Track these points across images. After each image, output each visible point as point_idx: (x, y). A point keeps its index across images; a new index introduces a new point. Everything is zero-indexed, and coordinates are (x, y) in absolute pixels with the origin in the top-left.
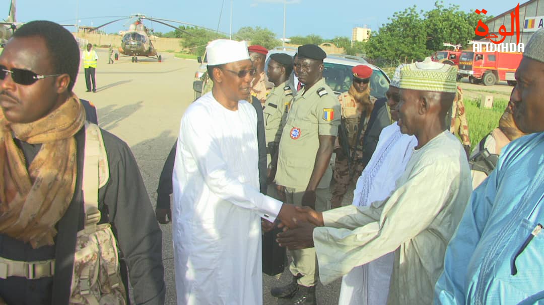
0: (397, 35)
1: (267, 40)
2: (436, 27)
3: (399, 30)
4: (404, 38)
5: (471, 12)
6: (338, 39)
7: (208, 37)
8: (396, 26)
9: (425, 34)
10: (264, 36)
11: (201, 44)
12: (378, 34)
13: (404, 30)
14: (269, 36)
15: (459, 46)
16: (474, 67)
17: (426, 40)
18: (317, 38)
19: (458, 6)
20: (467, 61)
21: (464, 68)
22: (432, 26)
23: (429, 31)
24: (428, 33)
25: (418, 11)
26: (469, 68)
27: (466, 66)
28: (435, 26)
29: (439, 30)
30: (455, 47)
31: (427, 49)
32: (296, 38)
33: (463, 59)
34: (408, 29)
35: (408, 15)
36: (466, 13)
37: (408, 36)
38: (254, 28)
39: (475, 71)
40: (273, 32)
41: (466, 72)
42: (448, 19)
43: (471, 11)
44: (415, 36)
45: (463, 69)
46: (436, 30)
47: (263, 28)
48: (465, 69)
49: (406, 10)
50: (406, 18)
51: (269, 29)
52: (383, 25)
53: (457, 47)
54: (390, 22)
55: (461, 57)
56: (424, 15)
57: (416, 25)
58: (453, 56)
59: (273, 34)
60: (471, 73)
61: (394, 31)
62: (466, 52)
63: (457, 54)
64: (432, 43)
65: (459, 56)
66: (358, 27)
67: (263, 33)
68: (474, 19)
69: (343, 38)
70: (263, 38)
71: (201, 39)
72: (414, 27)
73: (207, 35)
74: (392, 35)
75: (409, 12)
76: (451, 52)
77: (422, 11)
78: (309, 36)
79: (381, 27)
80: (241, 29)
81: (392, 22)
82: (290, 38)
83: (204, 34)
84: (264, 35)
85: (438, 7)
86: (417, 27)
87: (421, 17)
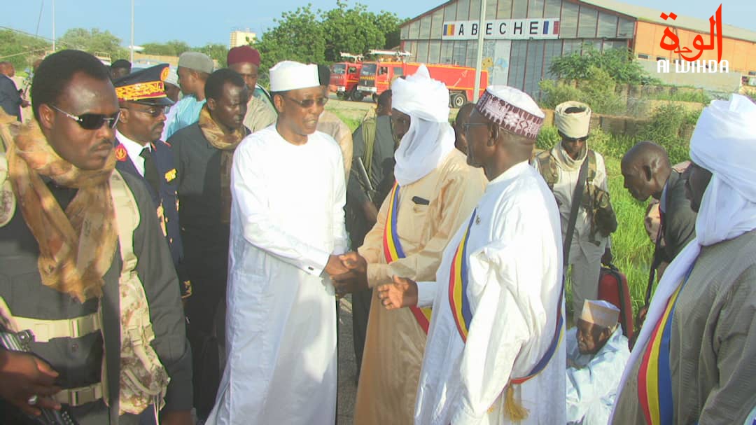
0: (286, 42)
1: (109, 49)
2: (338, 32)
3: (290, 35)
4: (297, 46)
5: (382, 14)
6: (211, 47)
7: (19, 42)
8: (284, 30)
9: (324, 41)
10: (105, 43)
11: (9, 53)
12: (261, 41)
13: (296, 36)
14: (112, 42)
15: (361, 56)
16: (377, 82)
17: (324, 49)
18: (182, 45)
19: (366, 6)
20: (369, 76)
21: (366, 84)
22: (332, 31)
23: (330, 38)
24: (327, 40)
25: (313, 11)
26: (371, 84)
27: (368, 82)
28: (336, 31)
29: (342, 37)
30: (355, 57)
31: (325, 60)
32: (152, 45)
33: (364, 73)
34: (301, 34)
35: (301, 15)
36: (376, 15)
37: (301, 43)
38: (90, 31)
39: (379, 87)
40: (117, 37)
41: (368, 89)
42: (353, 23)
43: (382, 12)
44: (311, 43)
45: (364, 85)
46: (337, 37)
47: (102, 30)
48: (367, 86)
49: (299, 9)
50: (300, 19)
51: (112, 33)
52: (269, 29)
53: (358, 58)
54: (277, 25)
55: (362, 70)
56: (321, 16)
57: (311, 29)
58: (353, 69)
59: (117, 40)
60: (374, 90)
61: (282, 36)
62: (367, 64)
63: (358, 66)
64: (333, 52)
65: (360, 70)
66: (238, 30)
67: (103, 39)
68: (384, 22)
69: (218, 45)
70: (103, 45)
71: (8, 45)
72: (309, 31)
73: (17, 40)
74: (280, 43)
75: (302, 12)
76: (350, 64)
77: (319, 11)
78: (170, 43)
79: (267, 32)
80: (69, 32)
81: (279, 25)
82: (143, 46)
83: (13, 38)
84: (104, 41)
85: (341, 6)
86: (312, 31)
87: (318, 19)
